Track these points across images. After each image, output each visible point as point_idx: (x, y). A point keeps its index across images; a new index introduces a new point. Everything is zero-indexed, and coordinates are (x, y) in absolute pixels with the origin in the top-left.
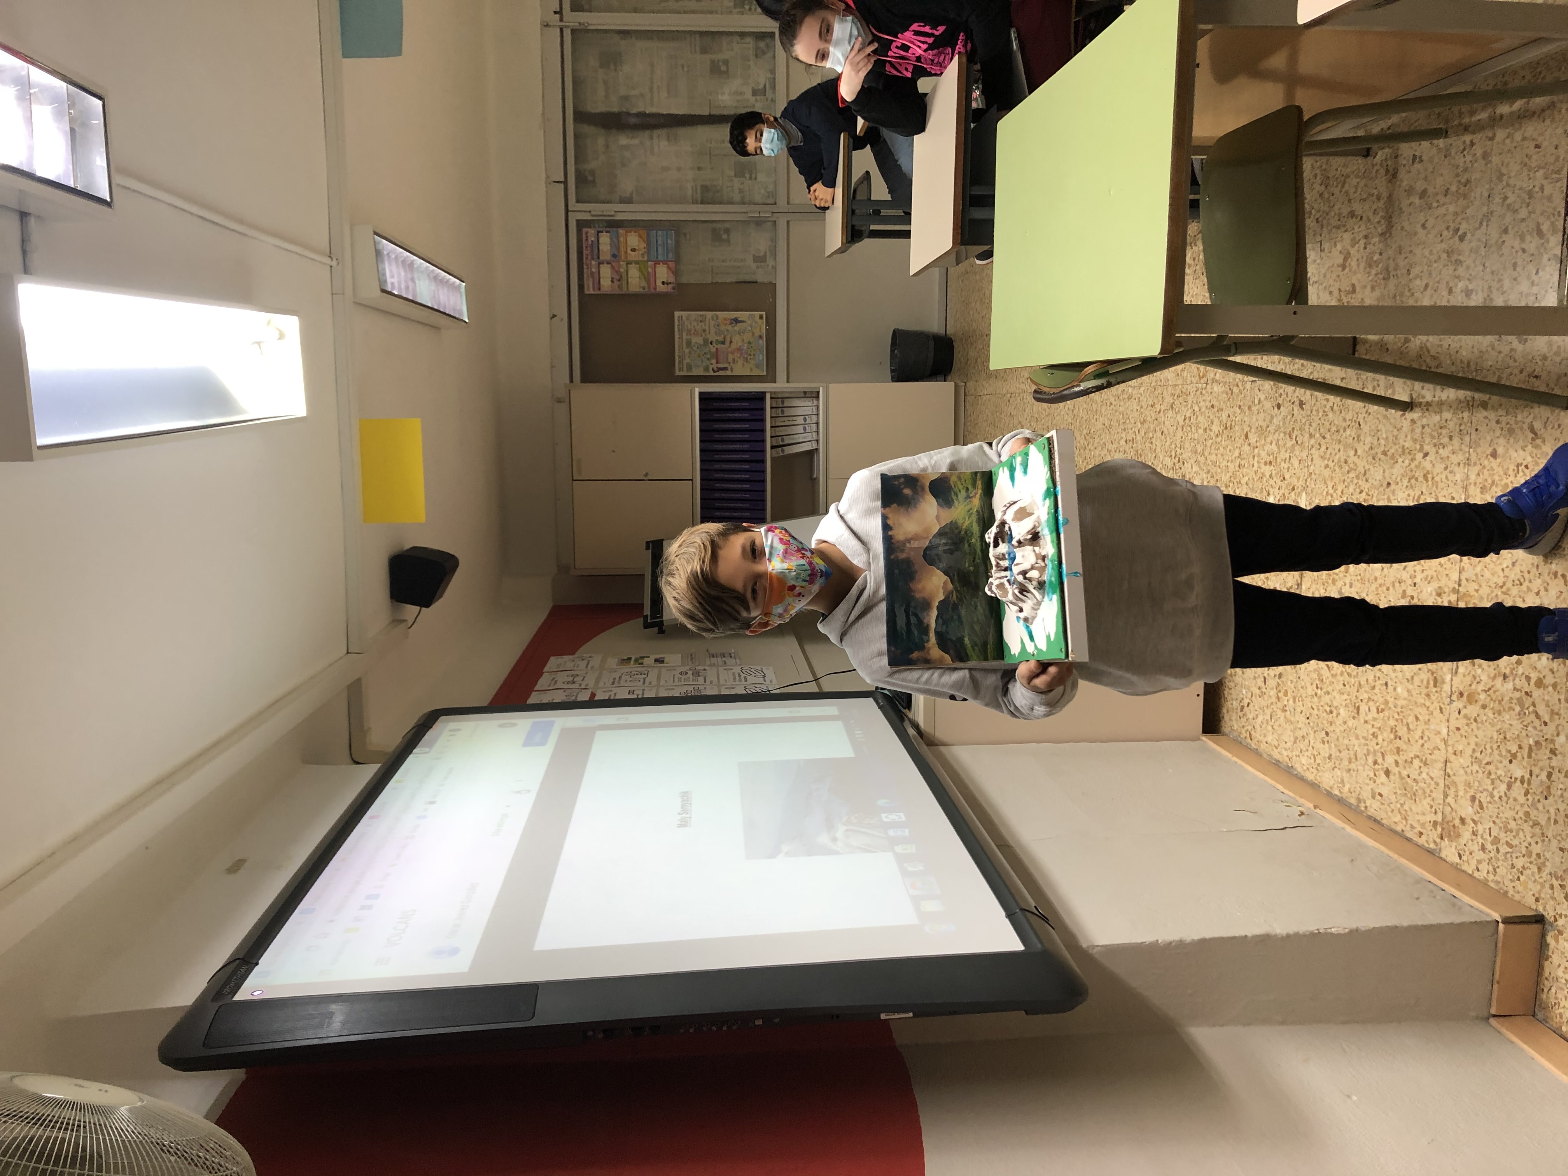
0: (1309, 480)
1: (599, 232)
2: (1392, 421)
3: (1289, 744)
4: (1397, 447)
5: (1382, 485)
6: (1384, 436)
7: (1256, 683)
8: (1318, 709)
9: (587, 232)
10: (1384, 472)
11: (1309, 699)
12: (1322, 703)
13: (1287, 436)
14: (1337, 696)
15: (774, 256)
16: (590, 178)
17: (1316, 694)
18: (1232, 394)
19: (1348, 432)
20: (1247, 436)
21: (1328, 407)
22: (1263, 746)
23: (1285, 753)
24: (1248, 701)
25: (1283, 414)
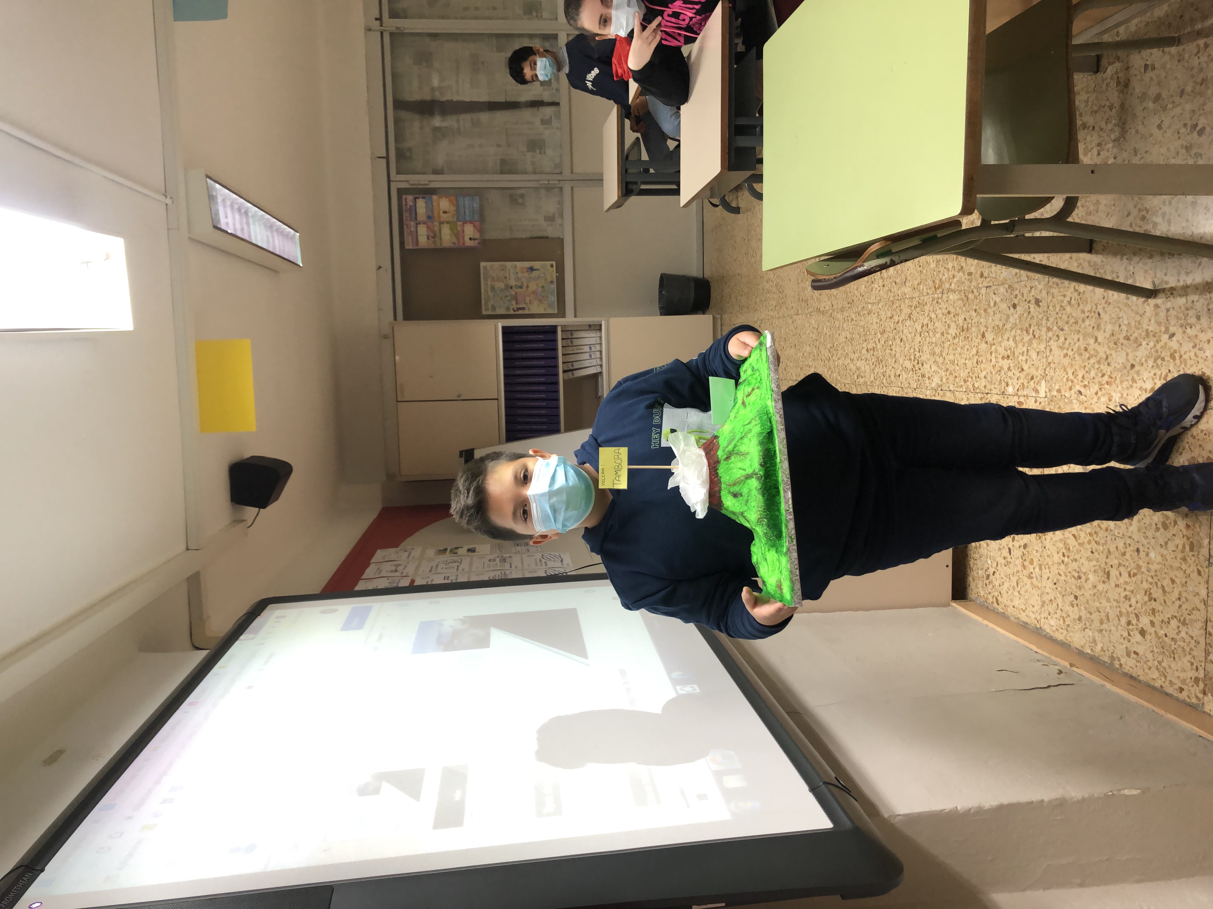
0: (1048, 369)
1: (415, 199)
2: (1134, 308)
3: (1037, 608)
4: (1140, 331)
5: (1125, 368)
6: (1126, 322)
7: (1002, 553)
8: (1066, 576)
9: (406, 199)
10: (1127, 354)
11: (1056, 566)
12: (1069, 570)
13: (1025, 333)
14: (1086, 563)
15: (562, 216)
16: (408, 154)
17: (1063, 562)
18: (968, 299)
19: (1087, 322)
20: (983, 336)
21: (1065, 302)
22: (1010, 610)
23: (1033, 616)
24: (993, 570)
25: (1018, 313)
